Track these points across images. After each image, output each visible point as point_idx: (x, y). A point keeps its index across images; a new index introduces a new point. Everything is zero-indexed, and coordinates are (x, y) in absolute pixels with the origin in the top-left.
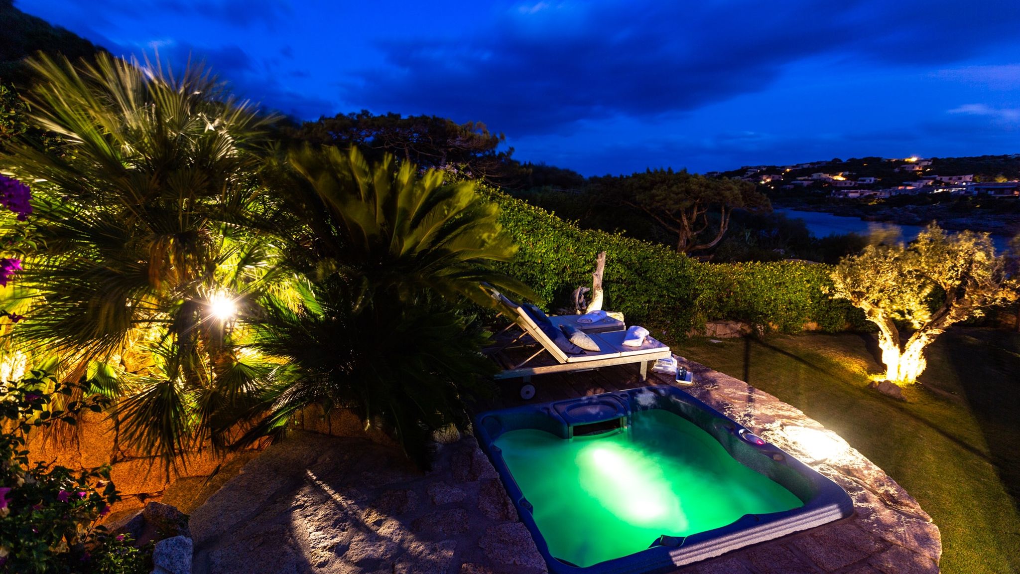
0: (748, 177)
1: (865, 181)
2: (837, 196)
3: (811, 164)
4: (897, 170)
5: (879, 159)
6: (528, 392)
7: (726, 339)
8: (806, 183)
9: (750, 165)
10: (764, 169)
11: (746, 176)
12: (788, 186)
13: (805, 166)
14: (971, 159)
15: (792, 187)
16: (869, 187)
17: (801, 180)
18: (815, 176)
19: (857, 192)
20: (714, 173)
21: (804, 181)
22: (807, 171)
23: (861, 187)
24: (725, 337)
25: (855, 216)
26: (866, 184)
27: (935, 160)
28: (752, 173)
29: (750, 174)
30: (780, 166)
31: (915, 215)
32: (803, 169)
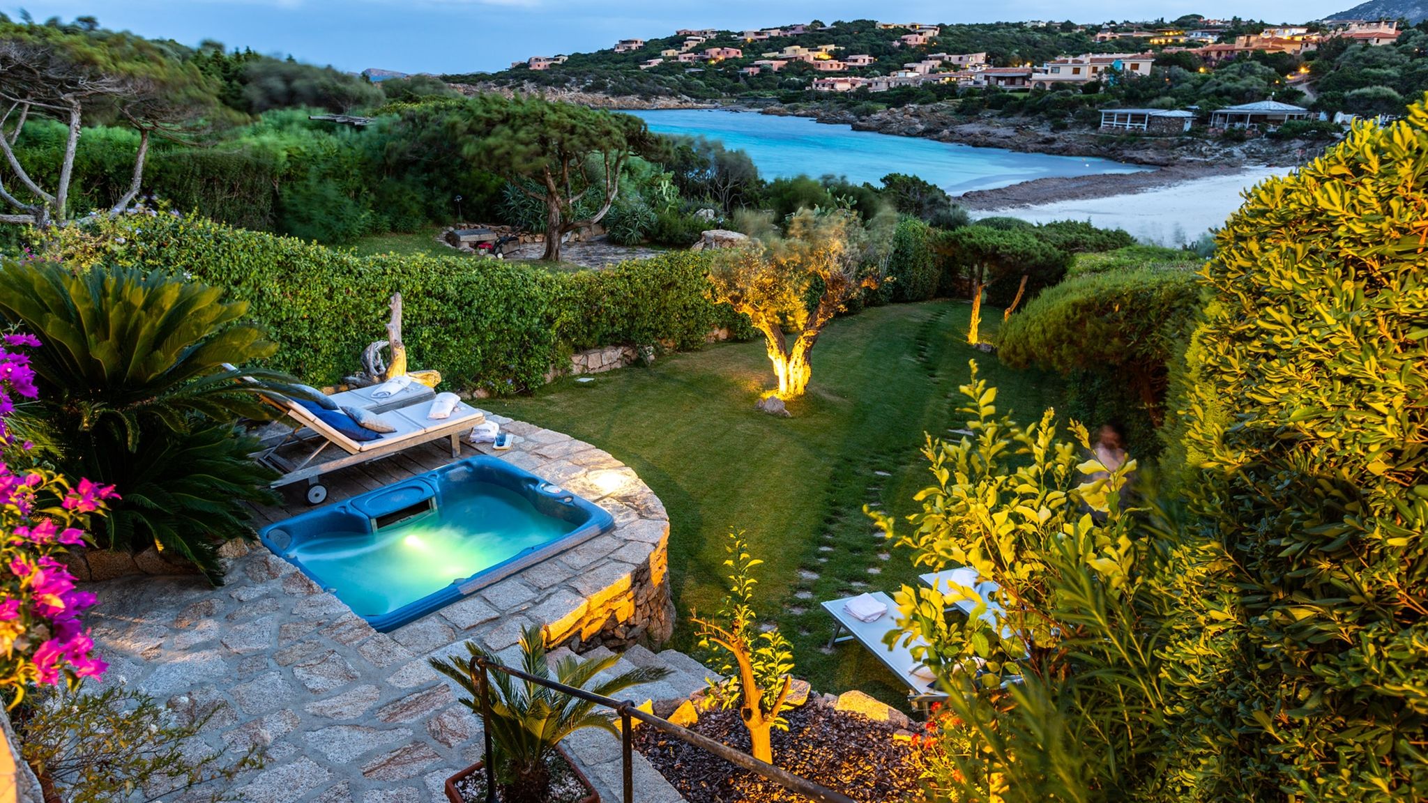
0: (688, 52)
1: (856, 61)
2: (820, 88)
3: (783, 29)
4: (896, 44)
5: (873, 23)
6: (317, 495)
7: (602, 373)
8: (776, 65)
9: (690, 29)
10: (713, 36)
11: (684, 49)
12: (751, 69)
13: (775, 33)
14: (984, 26)
15: (756, 71)
16: (862, 72)
17: (769, 59)
18: (789, 51)
19: (846, 81)
20: (632, 42)
21: (773, 62)
22: (776, 44)
23: (851, 72)
24: (602, 370)
25: (844, 122)
26: (861, 68)
27: (942, 27)
28: (694, 44)
29: (692, 44)
30: (737, 31)
31: (917, 120)
32: (771, 38)
